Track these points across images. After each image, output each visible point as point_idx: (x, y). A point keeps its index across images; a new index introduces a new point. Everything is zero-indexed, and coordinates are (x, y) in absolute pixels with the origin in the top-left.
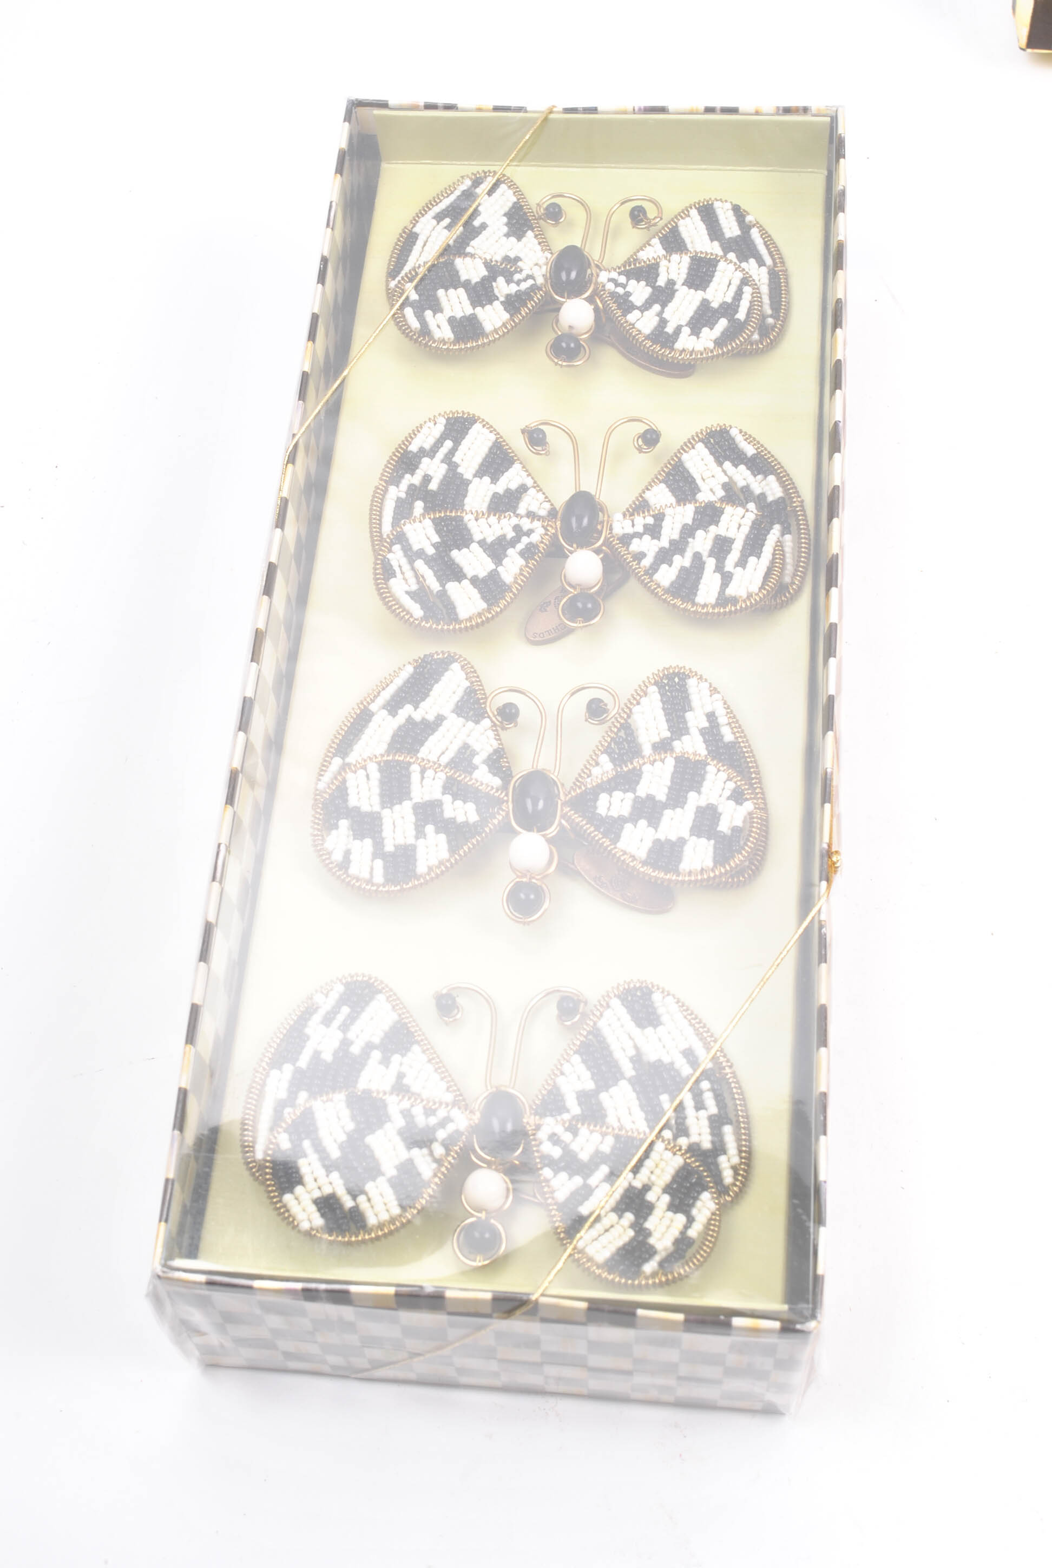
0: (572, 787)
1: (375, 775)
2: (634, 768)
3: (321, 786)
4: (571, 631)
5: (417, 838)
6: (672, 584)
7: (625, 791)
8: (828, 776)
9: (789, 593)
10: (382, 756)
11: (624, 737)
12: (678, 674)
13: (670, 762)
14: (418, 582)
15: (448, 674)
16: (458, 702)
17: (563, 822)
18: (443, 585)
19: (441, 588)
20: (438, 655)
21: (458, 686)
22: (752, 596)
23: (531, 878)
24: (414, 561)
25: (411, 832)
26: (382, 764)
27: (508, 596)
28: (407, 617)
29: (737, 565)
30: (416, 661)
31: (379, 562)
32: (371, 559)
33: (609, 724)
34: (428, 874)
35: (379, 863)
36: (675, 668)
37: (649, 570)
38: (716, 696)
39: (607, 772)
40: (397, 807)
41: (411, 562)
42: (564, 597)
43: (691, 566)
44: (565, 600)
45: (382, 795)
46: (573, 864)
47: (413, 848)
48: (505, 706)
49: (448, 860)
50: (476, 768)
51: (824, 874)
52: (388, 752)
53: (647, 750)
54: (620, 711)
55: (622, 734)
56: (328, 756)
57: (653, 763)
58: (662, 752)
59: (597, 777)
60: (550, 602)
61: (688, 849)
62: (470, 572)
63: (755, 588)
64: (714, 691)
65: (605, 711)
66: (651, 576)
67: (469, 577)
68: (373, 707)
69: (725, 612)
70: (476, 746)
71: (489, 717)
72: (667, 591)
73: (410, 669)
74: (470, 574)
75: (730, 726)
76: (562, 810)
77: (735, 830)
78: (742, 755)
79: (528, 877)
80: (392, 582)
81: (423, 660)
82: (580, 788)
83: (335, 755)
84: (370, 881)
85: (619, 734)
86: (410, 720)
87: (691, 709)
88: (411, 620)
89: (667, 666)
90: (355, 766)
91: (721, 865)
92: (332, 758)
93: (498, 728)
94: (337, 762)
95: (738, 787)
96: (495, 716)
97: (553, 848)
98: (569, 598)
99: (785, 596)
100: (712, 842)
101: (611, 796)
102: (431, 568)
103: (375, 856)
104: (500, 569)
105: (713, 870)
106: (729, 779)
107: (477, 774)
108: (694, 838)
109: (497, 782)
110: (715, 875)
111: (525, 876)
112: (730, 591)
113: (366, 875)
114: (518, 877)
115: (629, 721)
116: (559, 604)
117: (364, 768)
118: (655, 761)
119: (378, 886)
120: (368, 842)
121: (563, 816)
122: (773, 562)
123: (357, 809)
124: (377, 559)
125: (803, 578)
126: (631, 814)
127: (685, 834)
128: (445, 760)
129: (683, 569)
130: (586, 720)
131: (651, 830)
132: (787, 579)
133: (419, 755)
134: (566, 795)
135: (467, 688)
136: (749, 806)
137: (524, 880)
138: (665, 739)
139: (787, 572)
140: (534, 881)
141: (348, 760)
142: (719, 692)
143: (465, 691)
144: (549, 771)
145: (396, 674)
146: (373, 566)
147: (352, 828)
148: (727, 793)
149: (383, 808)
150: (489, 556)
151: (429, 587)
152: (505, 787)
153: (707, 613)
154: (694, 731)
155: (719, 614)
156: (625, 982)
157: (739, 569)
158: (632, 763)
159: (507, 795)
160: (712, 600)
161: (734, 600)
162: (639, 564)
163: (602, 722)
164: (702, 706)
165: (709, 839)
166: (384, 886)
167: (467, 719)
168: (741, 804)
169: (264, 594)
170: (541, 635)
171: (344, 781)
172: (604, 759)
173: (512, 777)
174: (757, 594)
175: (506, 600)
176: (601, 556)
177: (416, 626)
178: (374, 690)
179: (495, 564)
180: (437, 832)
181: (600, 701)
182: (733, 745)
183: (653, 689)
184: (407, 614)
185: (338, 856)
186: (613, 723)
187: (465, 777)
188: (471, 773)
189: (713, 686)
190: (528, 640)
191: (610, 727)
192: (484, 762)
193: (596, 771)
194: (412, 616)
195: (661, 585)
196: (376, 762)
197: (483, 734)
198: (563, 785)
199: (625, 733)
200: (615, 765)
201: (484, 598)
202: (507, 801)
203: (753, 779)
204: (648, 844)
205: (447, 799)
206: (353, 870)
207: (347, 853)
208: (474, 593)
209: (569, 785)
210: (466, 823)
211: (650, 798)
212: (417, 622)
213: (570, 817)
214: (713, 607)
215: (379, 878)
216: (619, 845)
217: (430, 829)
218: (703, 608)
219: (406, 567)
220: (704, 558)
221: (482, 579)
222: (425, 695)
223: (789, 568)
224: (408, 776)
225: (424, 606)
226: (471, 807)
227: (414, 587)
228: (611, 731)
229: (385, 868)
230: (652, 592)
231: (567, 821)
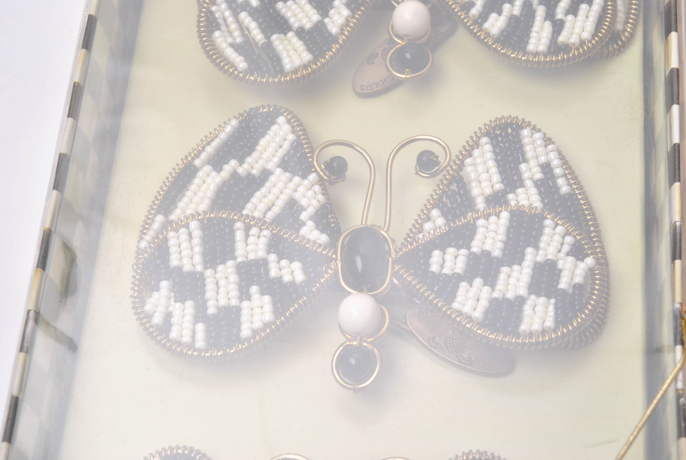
0: (403, 244)
1: (197, 233)
2: (469, 222)
3: (143, 244)
4: (399, 83)
5: (241, 299)
6: (502, 32)
7: (458, 247)
8: (678, 231)
9: (621, 40)
10: (205, 212)
11: (457, 190)
12: (510, 125)
13: (505, 215)
14: (243, 35)
15: (274, 128)
16: (285, 156)
17: (395, 280)
18: (268, 37)
19: (265, 40)
20: (264, 108)
21: (285, 140)
22: (585, 43)
23: (362, 341)
24: (239, 13)
25: (234, 293)
26: (205, 222)
27: (335, 47)
28: (231, 70)
29: (567, 13)
30: (241, 115)
31: (203, 15)
32: (195, 11)
33: (440, 176)
34: (254, 337)
35: (200, 327)
36: (508, 118)
37: (478, 19)
38: (551, 147)
39: (440, 227)
40: (221, 267)
41: (236, 15)
42: (392, 48)
43: (521, 15)
44: (392, 51)
45: (204, 255)
46: (406, 323)
47: (238, 310)
48: (333, 159)
49: (274, 323)
50: (304, 224)
51: (679, 337)
52: (212, 209)
53: (480, 204)
54: (452, 163)
55: (454, 187)
56: (151, 214)
57: (487, 217)
58: (497, 206)
59: (429, 233)
60: (377, 54)
61: (527, 309)
62: (294, 23)
63: (586, 35)
64: (548, 141)
65: (437, 163)
66: (481, 25)
67: (295, 28)
68: (197, 162)
69: (558, 60)
70: (304, 202)
71: (316, 171)
72: (497, 40)
73: (234, 122)
74: (295, 25)
75: (566, 177)
76: (393, 268)
77: (578, 287)
78: (579, 207)
79: (358, 339)
80: (217, 34)
81: (249, 114)
82: (412, 244)
83: (158, 212)
84: (191, 346)
85: (452, 188)
86: (234, 174)
87: (525, 161)
88: (236, 73)
89: (499, 116)
90: (177, 224)
91: (563, 326)
92: (155, 216)
93: (326, 183)
94: (160, 218)
95: (577, 241)
96: (322, 170)
97: (384, 308)
98: (397, 49)
99: (617, 44)
100: (553, 301)
101: (444, 254)
102: (255, 19)
103: (196, 319)
104: (326, 20)
105: (555, 331)
106: (567, 233)
107: (303, 231)
108: (533, 297)
109: (324, 238)
110: (558, 336)
111: (356, 340)
112: (561, 39)
113: (186, 339)
114: (348, 340)
115: (461, 173)
116: (386, 56)
117: (187, 226)
118: (489, 215)
119: (200, 351)
120: (189, 304)
121: (394, 274)
122: (604, 9)
123: (179, 269)
124: (200, 11)
125: (635, 26)
126: (465, 271)
127: (522, 291)
128: (270, 215)
129: (512, 18)
130: (417, 173)
131: (487, 289)
132: (619, 27)
133: (245, 212)
134: (398, 252)
135: (293, 142)
136: (590, 261)
137: (355, 343)
138: (498, 192)
139: (619, 19)
140: (365, 344)
141: (173, 217)
142: (553, 143)
143: (292, 145)
144: (380, 227)
145: (221, 127)
146: (197, 19)
147: (172, 289)
148: (566, 248)
149: (206, 268)
150: (314, 8)
151: (254, 39)
152: (332, 245)
153: (539, 62)
154: (528, 183)
155: (551, 62)
156: (463, 453)
157: (570, 17)
158: (465, 218)
159: (335, 253)
160: (542, 48)
161: (566, 48)
162: (467, 13)
163: (432, 176)
164: (537, 158)
165: (549, 297)
166: (206, 351)
167: (294, 173)
168: (582, 260)
169: (83, 47)
170: (369, 88)
171: (166, 240)
172: (435, 213)
173: (341, 234)
174: (590, 42)
175: (332, 51)
176: (429, 5)
177: (241, 79)
178: (198, 145)
179: (321, 15)
180: (262, 293)
181: (431, 153)
182: (571, 196)
183: (484, 140)
184: (231, 67)
185: (157, 319)
186: (445, 175)
187: (292, 235)
188: (298, 230)
189: (547, 136)
190: (355, 91)
191: (442, 180)
192: (311, 218)
193: (428, 226)
194: (236, 69)
195: (491, 34)
196: (198, 220)
197: (310, 189)
198: (393, 241)
199: (458, 187)
200: (447, 219)
201: (309, 50)
202: (336, 260)
203: (592, 232)
204: (484, 303)
205: (273, 257)
206: (174, 334)
207: (168, 316)
208: (299, 44)
209: (400, 240)
210: (293, 283)
211: (486, 254)
212: (241, 75)
213: (402, 275)
214: (545, 55)
215: (200, 343)
216: (455, 305)
217: (254, 289)
218: (535, 57)
219: (230, 19)
220: (534, 6)
221: (308, 31)
222: (251, 150)
223: (621, 16)
224: (232, 233)
225: (248, 58)
226: (296, 265)
227: (239, 40)
228: (443, 183)
229: (207, 331)
230: (482, 41)
231: (398, 280)
